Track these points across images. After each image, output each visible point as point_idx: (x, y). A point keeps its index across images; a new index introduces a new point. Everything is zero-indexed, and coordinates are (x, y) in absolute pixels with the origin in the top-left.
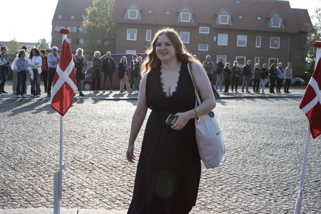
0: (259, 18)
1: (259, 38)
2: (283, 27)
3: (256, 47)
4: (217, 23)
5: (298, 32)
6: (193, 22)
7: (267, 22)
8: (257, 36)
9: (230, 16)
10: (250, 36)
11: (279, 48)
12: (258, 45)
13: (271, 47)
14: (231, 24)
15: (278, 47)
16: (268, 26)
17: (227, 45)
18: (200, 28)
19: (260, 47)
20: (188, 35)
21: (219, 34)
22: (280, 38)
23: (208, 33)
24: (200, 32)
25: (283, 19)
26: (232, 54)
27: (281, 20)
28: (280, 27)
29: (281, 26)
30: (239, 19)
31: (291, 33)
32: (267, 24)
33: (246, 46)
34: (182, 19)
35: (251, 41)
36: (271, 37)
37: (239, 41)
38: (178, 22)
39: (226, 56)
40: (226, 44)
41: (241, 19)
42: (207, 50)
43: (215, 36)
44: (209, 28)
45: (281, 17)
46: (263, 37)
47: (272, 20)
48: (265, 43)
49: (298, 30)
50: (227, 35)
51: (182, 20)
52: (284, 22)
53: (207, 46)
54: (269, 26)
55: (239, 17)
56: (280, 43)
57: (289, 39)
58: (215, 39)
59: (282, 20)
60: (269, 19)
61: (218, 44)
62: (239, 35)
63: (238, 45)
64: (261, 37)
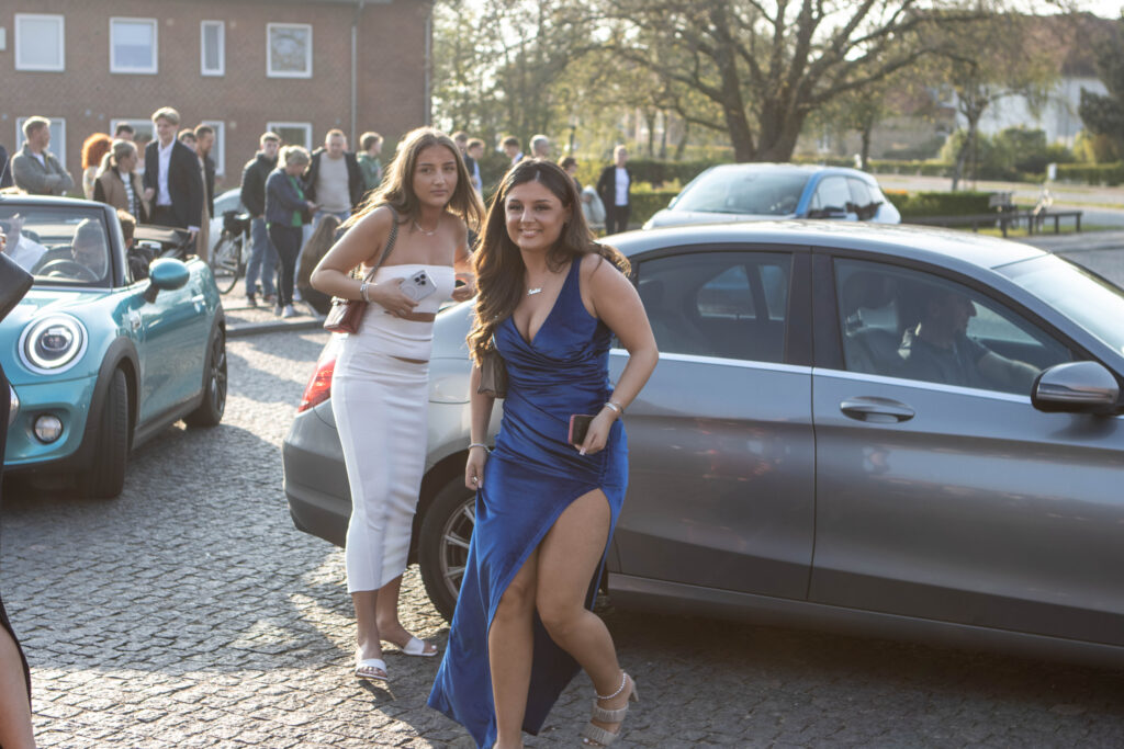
1: (212, 31)
3: (205, 72)
8: (204, 24)
10: (170, 22)
11: (308, 74)
12: (212, 64)
13: (271, 73)
15: (304, 69)
17: (60, 66)
19: (220, 72)
21: (19, 18)
22: (309, 27)
26: (88, 113)
31: (361, 5)
33: (153, 69)
35: (176, 47)
36: (270, 26)
37: (117, 48)
39: (63, 121)
40: (58, 63)
46: (233, 25)
48: (246, 49)
50: (60, 20)
56: (314, 51)
57: (354, 30)
61: (20, 65)
62: (115, 15)
63: (115, 68)
64: (221, 25)
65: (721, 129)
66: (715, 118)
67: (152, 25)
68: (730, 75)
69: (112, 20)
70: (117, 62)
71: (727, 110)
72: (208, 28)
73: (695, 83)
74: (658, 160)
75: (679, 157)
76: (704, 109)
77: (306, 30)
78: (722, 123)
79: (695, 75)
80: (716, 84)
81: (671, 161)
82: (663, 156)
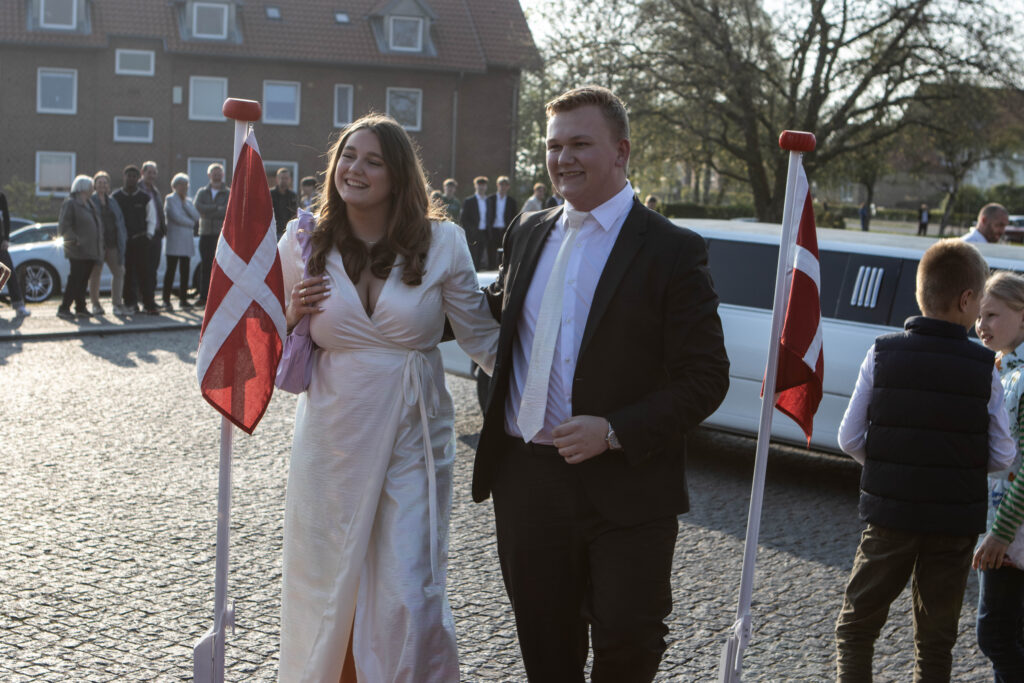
0: (342, 18)
1: (343, 93)
2: (433, 51)
3: (337, 124)
4: (184, 36)
5: (484, 67)
6: (88, 30)
7: (371, 31)
8: (337, 86)
9: (233, 7)
10: (311, 85)
11: (418, 128)
12: (342, 118)
14: (239, 39)
15: (414, 124)
16: (375, 44)
18: (119, 52)
20: (71, 80)
21: (193, 79)
22: (420, 91)
23: (151, 72)
24: (119, 71)
25: (432, 20)
27: (422, 26)
28: (418, 49)
29: (425, 47)
30: (268, 18)
31: (462, 74)
32: (374, 39)
33: (296, 122)
34: (46, 16)
35: (315, 103)
36: (389, 89)
37: (269, 103)
38: (30, 27)
40: (220, 115)
41: (274, 19)
42: (150, 139)
43: (178, 84)
44: (152, 54)
45: (424, 14)
46: (360, 87)
47: (390, 23)
49: (483, 60)
50: (225, 81)
51: (47, 20)
52: (435, 33)
53: (147, 122)
54: (382, 48)
55: (265, 12)
56: (424, 110)
57: (456, 93)
58: (177, 97)
59: (428, 23)
60: (378, 19)
61: (192, 116)
62: (268, 79)
63: (266, 120)
64: (351, 89)
65: (744, 180)
66: (742, 171)
67: (296, 86)
68: (752, 137)
69: (265, 82)
70: (267, 116)
71: (750, 164)
72: (340, 89)
73: (723, 142)
74: (701, 204)
75: (719, 202)
76: (732, 164)
77: (418, 93)
78: (747, 176)
79: (724, 136)
80: (743, 144)
81: (712, 205)
82: (706, 201)
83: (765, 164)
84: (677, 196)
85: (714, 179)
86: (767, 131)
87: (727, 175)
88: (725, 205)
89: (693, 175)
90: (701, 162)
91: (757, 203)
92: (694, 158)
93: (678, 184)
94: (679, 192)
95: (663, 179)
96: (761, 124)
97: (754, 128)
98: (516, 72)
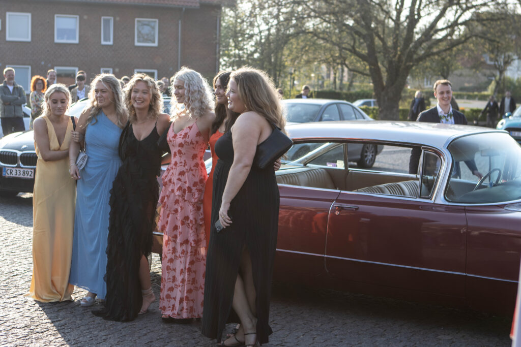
1: (107, 22)
3: (103, 43)
5: (198, 5)
8: (103, 18)
10: (85, 17)
11: (156, 44)
12: (106, 39)
13: (137, 44)
15: (154, 42)
17: (29, 39)
19: (111, 43)
21: (8, 14)
22: (157, 20)
26: (43, 63)
31: (184, 9)
33: (76, 41)
35: (88, 30)
36: (136, 19)
37: (58, 30)
39: (30, 67)
40: (28, 37)
46: (118, 19)
48: (124, 31)
49: (197, 0)
50: (29, 15)
56: (159, 32)
57: (180, 22)
61: (8, 38)
62: (58, 13)
63: (57, 40)
64: (112, 19)
65: (367, 75)
66: (365, 69)
67: (76, 18)
68: (371, 46)
69: (56, 16)
70: (58, 39)
71: (370, 64)
72: (105, 20)
73: (353, 51)
74: (338, 91)
75: (349, 89)
76: (359, 65)
77: (155, 22)
78: (368, 72)
79: (353, 47)
80: (365, 52)
81: (345, 91)
82: (341, 88)
83: (380, 64)
84: (322, 86)
85: (346, 74)
86: (381, 43)
87: (354, 71)
88: (353, 91)
89: (332, 73)
90: (338, 64)
91: (375, 89)
92: (334, 61)
93: (323, 78)
94: (323, 83)
95: (313, 75)
96: (377, 39)
97: (372, 41)
98: (219, 7)
